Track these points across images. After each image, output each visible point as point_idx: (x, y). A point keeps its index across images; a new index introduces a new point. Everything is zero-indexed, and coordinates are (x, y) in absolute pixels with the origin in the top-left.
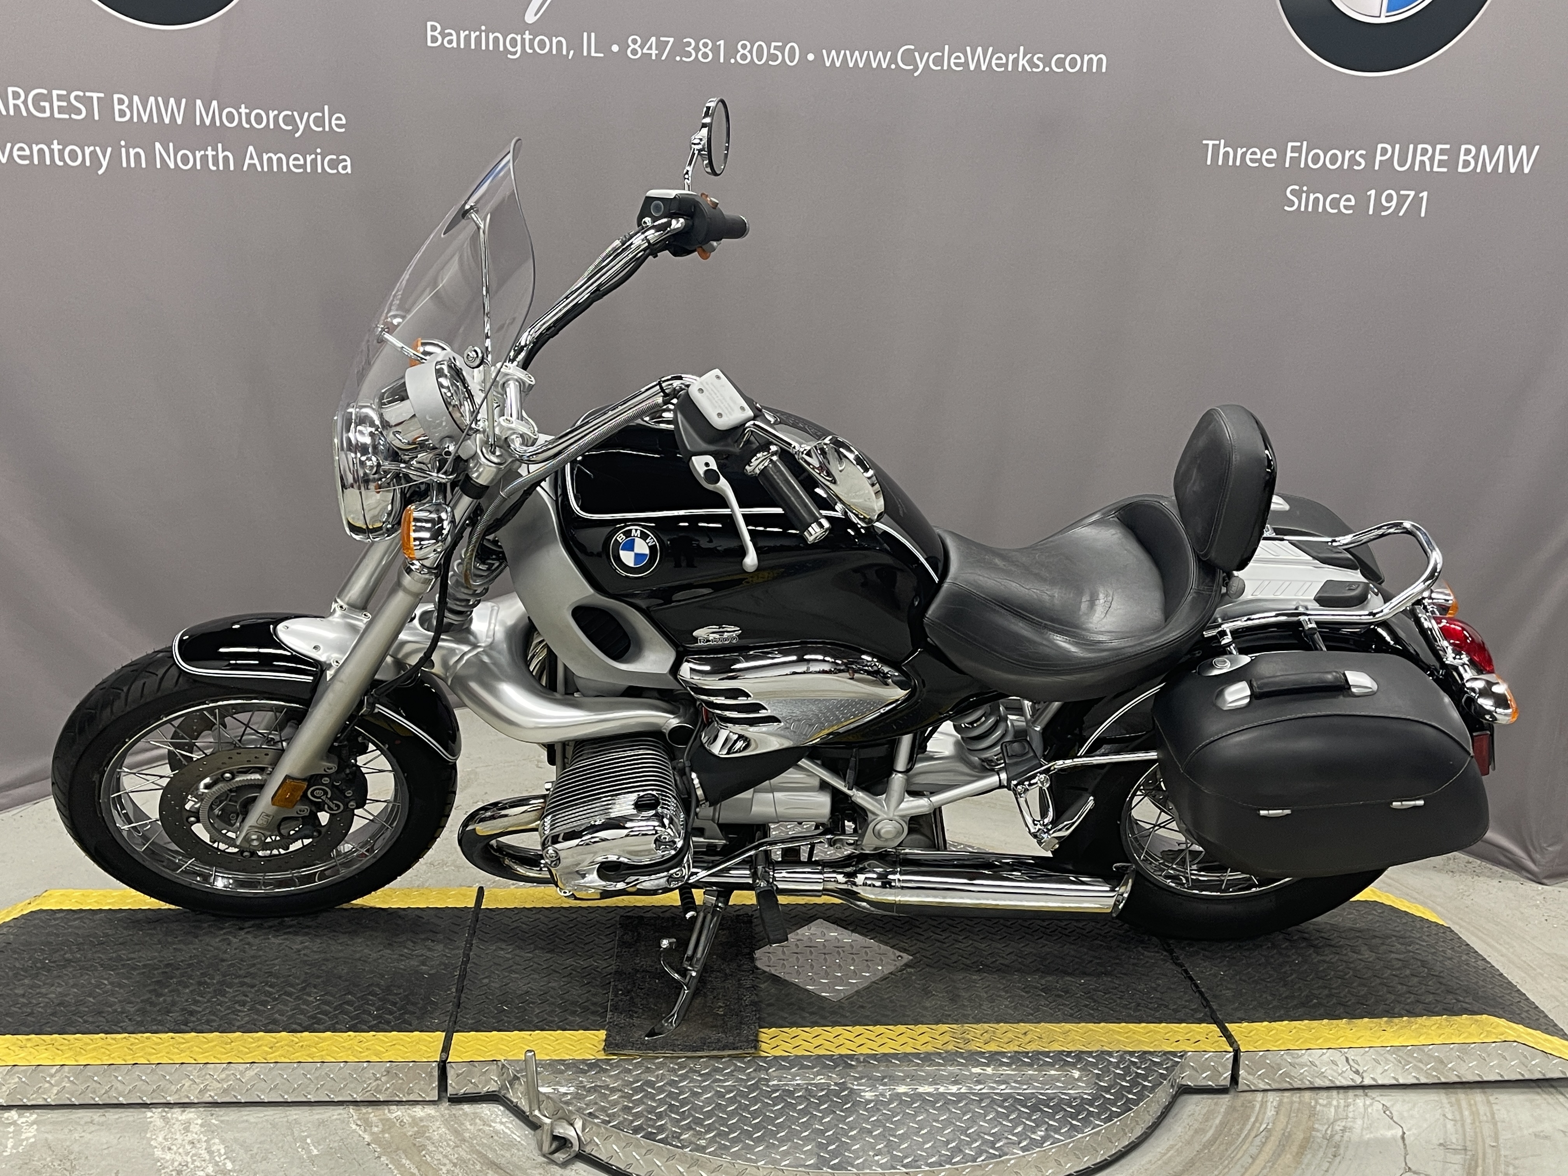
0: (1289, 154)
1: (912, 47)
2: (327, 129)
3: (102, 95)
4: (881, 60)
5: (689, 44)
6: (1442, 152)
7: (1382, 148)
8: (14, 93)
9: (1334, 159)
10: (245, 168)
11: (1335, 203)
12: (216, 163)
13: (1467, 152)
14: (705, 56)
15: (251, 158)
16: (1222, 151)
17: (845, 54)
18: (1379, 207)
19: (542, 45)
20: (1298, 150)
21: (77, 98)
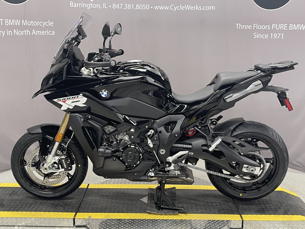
0: (254, 26)
1: (173, 5)
2: (49, 25)
3: (3, 20)
4: (167, 8)
5: (126, 5)
6: (286, 26)
7: (273, 25)
9: (263, 27)
10: (32, 34)
11: (264, 36)
12: (26, 33)
13: (291, 26)
14: (129, 8)
15: (34, 32)
16: (240, 26)
17: (159, 7)
18: (273, 37)
19: (94, 6)
20: (256, 25)
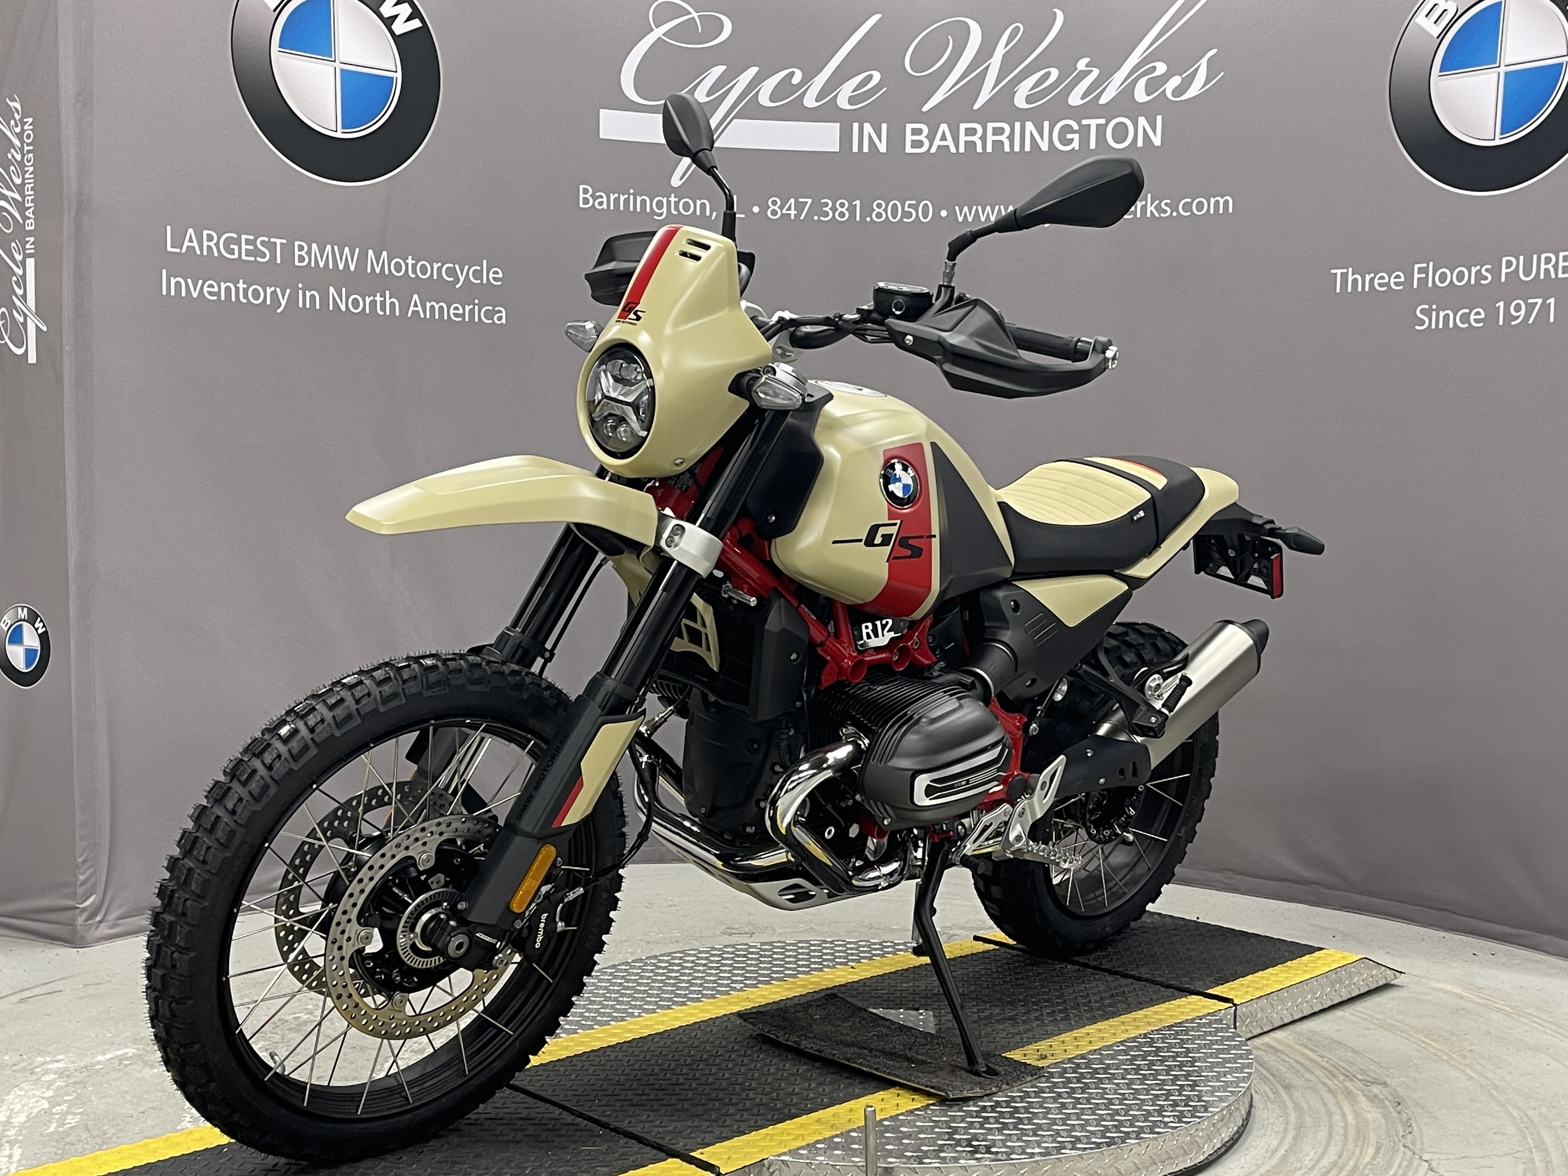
0: (1416, 276)
2: (485, 281)
3: (284, 241)
5: (827, 205)
7: (1507, 261)
8: (208, 235)
9: (1460, 276)
10: (409, 315)
11: (1465, 318)
12: (383, 308)
14: (842, 215)
15: (416, 305)
16: (1350, 279)
17: (977, 209)
18: (1509, 317)
19: (687, 207)
20: (1424, 270)
21: (262, 243)
